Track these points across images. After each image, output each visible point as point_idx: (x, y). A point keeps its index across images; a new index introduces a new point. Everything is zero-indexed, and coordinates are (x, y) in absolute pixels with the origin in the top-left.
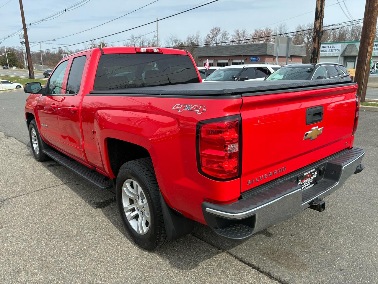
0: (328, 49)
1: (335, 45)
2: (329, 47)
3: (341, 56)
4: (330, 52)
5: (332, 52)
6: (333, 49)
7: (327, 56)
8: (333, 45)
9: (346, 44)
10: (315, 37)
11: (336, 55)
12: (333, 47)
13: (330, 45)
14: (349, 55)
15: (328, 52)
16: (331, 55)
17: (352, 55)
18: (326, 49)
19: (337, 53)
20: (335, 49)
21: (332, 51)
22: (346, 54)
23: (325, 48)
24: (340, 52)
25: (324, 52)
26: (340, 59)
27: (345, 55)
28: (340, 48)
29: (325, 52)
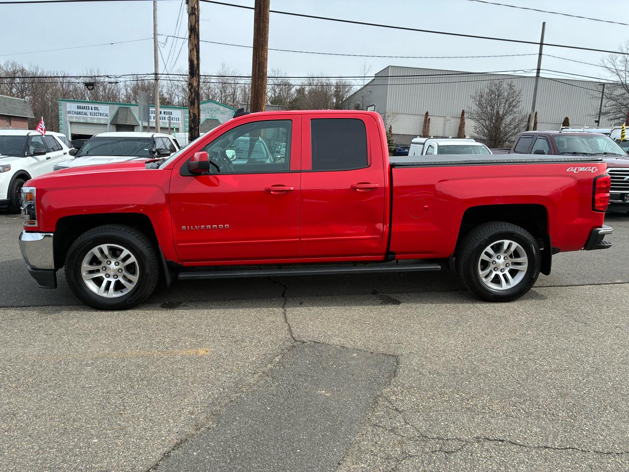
0: (88, 111)
1: (99, 106)
2: (90, 108)
3: (111, 124)
4: (91, 116)
5: (95, 117)
6: (96, 111)
7: (88, 122)
8: (96, 106)
9: (117, 107)
10: (194, 99)
11: (102, 122)
12: (96, 109)
13: (90, 106)
14: (125, 124)
15: (89, 116)
16: (95, 121)
17: (128, 124)
18: (84, 111)
19: (104, 119)
20: (100, 112)
21: (95, 114)
22: (120, 122)
23: (82, 108)
24: (109, 118)
25: (82, 116)
26: (111, 128)
27: (118, 123)
28: (108, 112)
29: (84, 116)
